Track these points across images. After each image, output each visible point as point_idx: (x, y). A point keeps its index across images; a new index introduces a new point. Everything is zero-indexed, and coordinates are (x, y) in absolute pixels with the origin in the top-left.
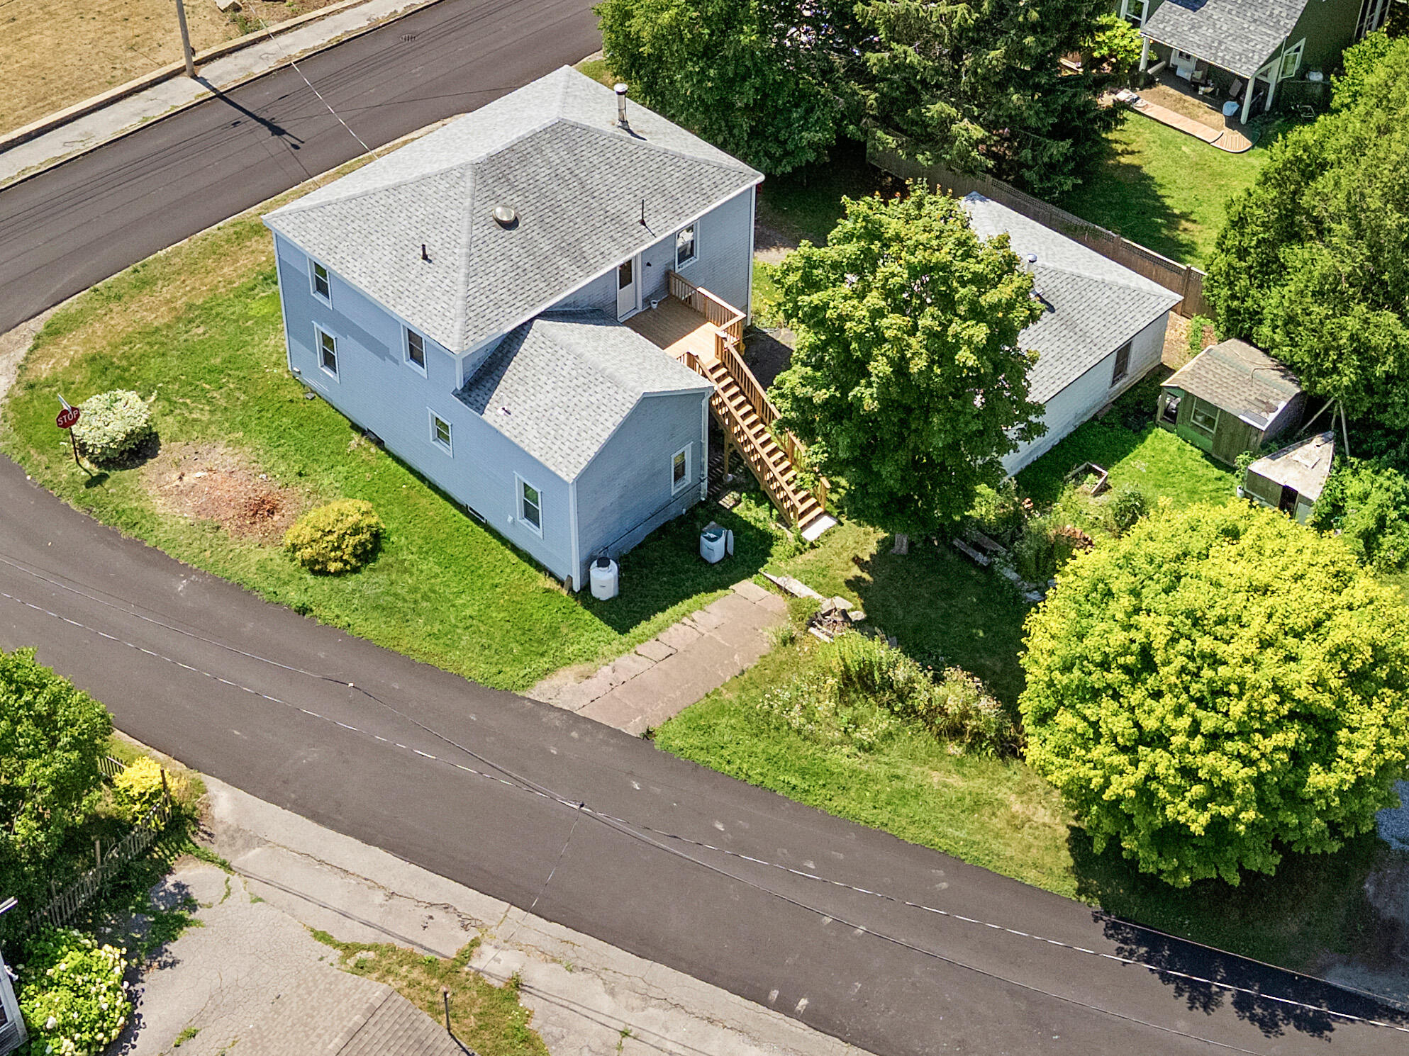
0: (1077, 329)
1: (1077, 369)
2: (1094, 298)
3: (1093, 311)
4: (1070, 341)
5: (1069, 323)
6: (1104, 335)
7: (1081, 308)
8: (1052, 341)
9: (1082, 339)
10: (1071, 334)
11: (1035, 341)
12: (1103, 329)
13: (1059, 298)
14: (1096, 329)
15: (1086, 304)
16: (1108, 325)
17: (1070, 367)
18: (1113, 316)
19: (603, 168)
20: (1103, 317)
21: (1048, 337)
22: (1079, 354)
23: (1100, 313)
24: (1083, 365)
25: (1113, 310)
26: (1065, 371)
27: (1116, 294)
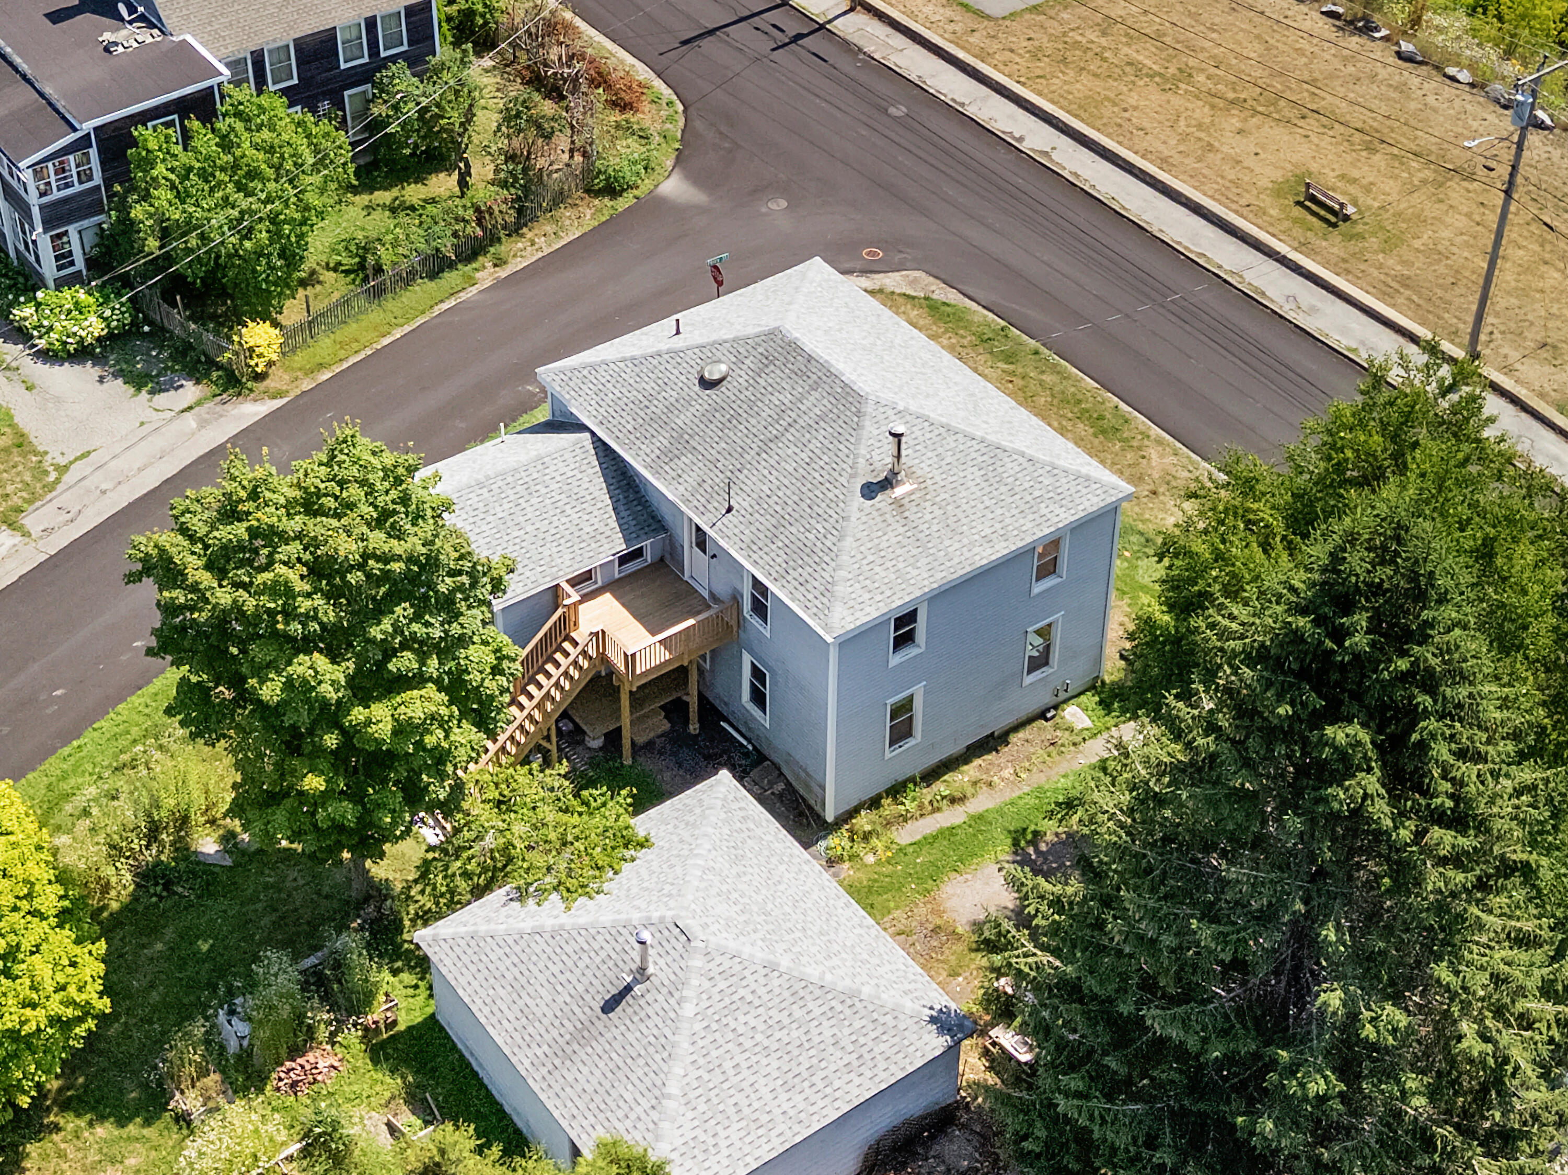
0: (576, 1047)
1: (509, 1040)
2: (633, 1078)
3: (609, 1075)
4: (555, 1032)
5: (586, 1034)
6: (568, 1089)
7: (614, 1055)
8: (553, 1005)
9: (560, 1053)
10: (568, 1037)
11: (552, 980)
12: (579, 1088)
13: (628, 1022)
14: (579, 1076)
15: (621, 1065)
16: (586, 1098)
17: (511, 1029)
18: (603, 1106)
19: (803, 455)
20: (601, 1090)
21: (560, 1000)
22: (534, 1045)
23: (608, 1085)
24: (516, 1050)
25: (614, 1108)
26: (505, 1022)
27: (643, 1116)
